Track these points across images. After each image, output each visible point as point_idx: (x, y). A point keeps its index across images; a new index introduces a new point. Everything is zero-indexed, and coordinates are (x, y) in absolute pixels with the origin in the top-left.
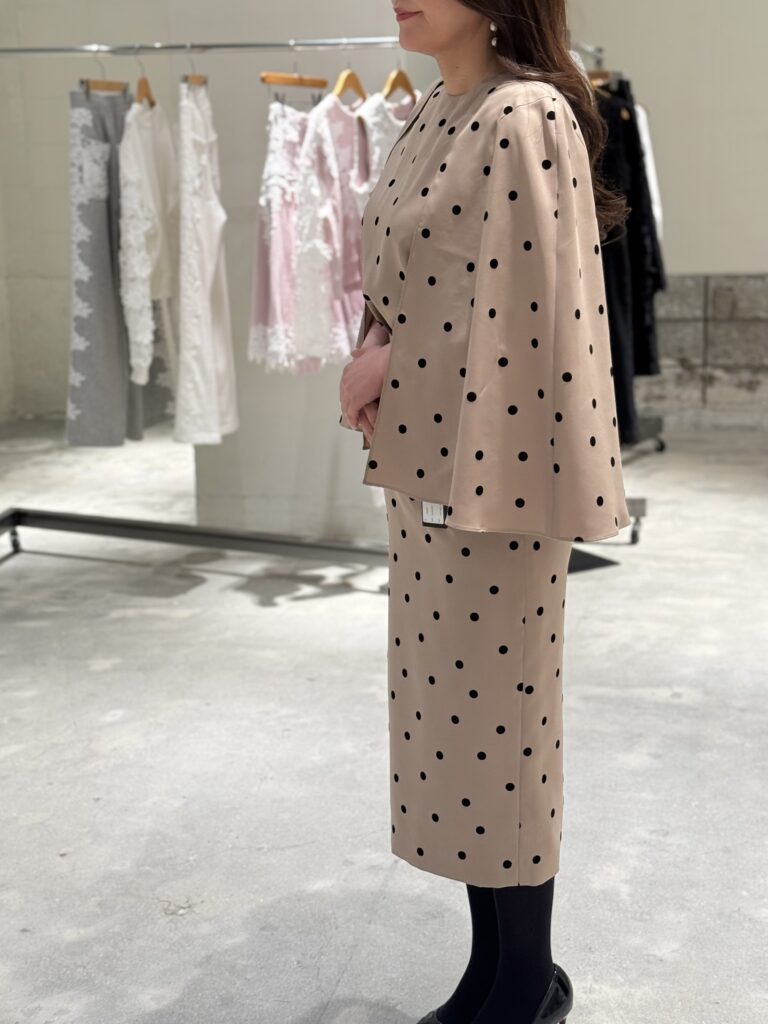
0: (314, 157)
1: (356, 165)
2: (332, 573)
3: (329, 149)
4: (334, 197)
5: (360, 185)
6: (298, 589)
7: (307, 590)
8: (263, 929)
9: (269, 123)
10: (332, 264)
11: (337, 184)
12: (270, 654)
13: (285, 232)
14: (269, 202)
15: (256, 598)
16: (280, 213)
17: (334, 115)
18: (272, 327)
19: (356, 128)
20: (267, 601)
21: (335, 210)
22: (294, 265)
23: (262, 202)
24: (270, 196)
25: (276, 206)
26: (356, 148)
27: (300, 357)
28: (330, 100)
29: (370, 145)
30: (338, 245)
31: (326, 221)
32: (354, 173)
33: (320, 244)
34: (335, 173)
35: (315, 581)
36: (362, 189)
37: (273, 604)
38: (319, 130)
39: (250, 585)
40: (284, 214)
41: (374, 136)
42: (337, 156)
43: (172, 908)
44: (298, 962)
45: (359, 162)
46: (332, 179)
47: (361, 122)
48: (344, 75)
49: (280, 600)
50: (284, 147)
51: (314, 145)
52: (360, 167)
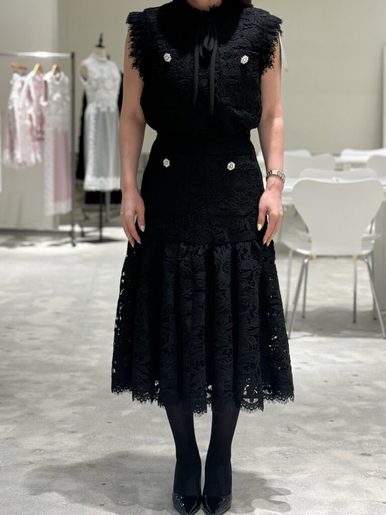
0: (27, 92)
1: (43, 96)
3: (32, 90)
4: (34, 106)
9: (13, 81)
10: (32, 129)
14: (13, 108)
19: (43, 84)
21: (34, 111)
23: (10, 107)
24: (14, 105)
25: (16, 109)
26: (43, 91)
28: (32, 74)
29: (48, 89)
30: (35, 123)
31: (31, 114)
32: (42, 98)
33: (28, 123)
34: (34, 98)
36: (44, 104)
38: (29, 84)
40: (19, 112)
41: (50, 87)
42: (36, 93)
45: (44, 94)
46: (33, 100)
47: (46, 82)
48: (37, 66)
50: (17, 89)
51: (27, 89)
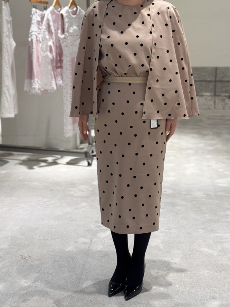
0: (47, 26)
1: (60, 29)
2: (50, 159)
3: (51, 23)
4: (53, 39)
5: (62, 35)
6: (40, 164)
7: (43, 164)
8: (54, 261)
9: (32, 15)
10: (52, 60)
11: (54, 35)
12: (36, 183)
13: (37, 50)
14: (32, 40)
15: (27, 167)
16: (35, 43)
17: (52, 13)
18: (34, 80)
19: (60, 17)
20: (31, 168)
21: (53, 43)
22: (40, 60)
23: (30, 40)
24: (32, 38)
25: (34, 41)
26: (60, 23)
27: (42, 89)
28: (51, 8)
29: (65, 23)
30: (54, 54)
31: (50, 46)
32: (59, 31)
33: (49, 53)
34: (53, 31)
35: (45, 161)
37: (33, 169)
38: (48, 17)
39: (23, 163)
40: (37, 44)
41: (66, 20)
43: (24, 257)
44: (68, 270)
45: (61, 28)
46: (52, 33)
47: (62, 15)
48: (55, 1)
49: (35, 167)
50: (36, 23)
51: (47, 22)
52: (61, 30)
